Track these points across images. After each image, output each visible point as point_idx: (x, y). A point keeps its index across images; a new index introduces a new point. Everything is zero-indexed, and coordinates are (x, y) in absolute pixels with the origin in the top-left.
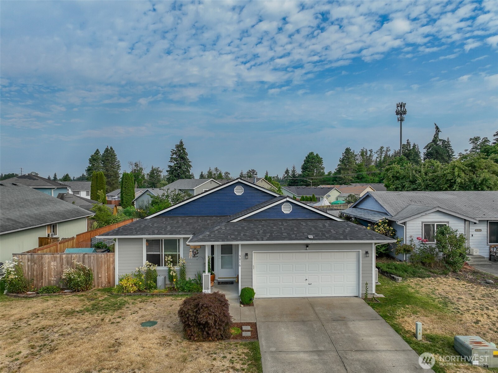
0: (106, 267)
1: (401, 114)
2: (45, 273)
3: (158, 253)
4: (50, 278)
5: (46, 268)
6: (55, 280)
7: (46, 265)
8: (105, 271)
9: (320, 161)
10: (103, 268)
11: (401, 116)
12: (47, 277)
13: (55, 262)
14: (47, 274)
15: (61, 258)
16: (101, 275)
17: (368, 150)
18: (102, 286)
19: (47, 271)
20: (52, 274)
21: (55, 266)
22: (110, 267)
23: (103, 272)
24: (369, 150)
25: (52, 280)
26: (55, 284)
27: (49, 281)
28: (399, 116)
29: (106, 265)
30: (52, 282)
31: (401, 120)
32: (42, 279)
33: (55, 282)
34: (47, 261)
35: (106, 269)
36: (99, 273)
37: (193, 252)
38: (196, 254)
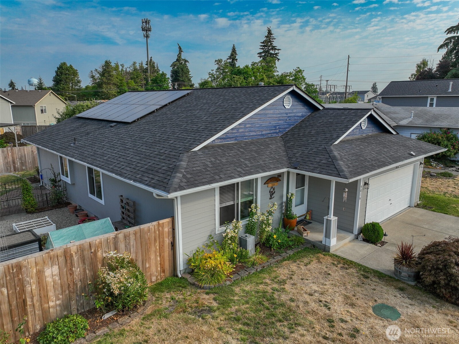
0: (158, 247)
1: (146, 31)
2: (32, 298)
3: (232, 203)
4: (46, 306)
5: (34, 287)
6: (60, 305)
7: (34, 280)
8: (156, 255)
9: (75, 73)
10: (153, 249)
11: (147, 32)
12: (37, 304)
13: (55, 268)
14: (35, 299)
15: (68, 255)
16: (149, 263)
17: (119, 65)
18: (151, 282)
19: (35, 292)
20: (51, 294)
21: (55, 275)
22: (163, 246)
23: (153, 257)
24: (121, 65)
25: (53, 307)
26: (59, 312)
27: (45, 312)
28: (145, 33)
29: (157, 244)
30: (51, 310)
31: (147, 37)
32: (26, 314)
33: (58, 308)
34: (35, 271)
35: (158, 250)
36: (146, 260)
37: (270, 191)
38: (272, 194)
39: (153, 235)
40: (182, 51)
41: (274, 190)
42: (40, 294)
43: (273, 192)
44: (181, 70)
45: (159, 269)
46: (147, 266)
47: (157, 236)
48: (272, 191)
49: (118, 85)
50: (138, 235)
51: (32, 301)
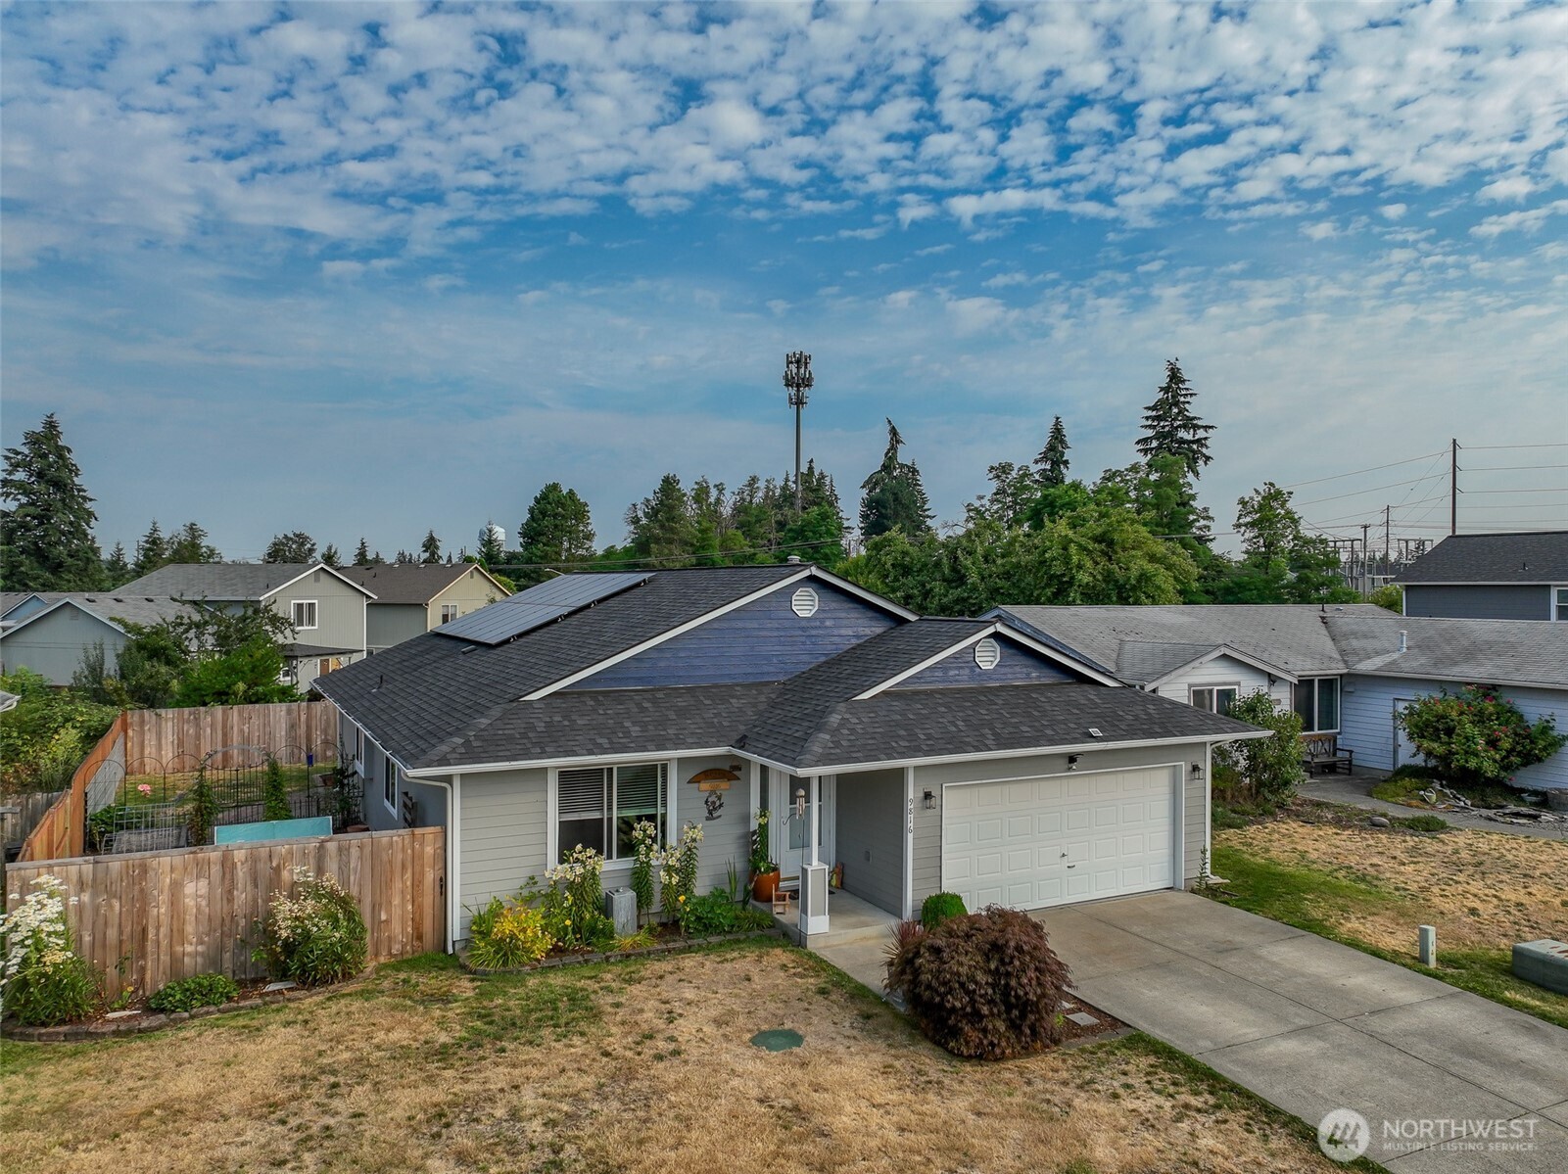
0: (409, 883)
1: (798, 386)
2: (158, 928)
3: (596, 815)
4: (179, 949)
5: (162, 910)
6: (202, 954)
7: (164, 898)
8: (403, 898)
9: (580, 512)
10: (398, 885)
11: (798, 391)
12: (164, 943)
13: (203, 883)
14: (163, 930)
15: (229, 864)
16: (386, 912)
18: (390, 953)
19: (165, 920)
20: (190, 929)
21: (201, 896)
22: (421, 882)
23: (396, 901)
24: (716, 486)
25: (189, 954)
26: (199, 968)
27: (176, 961)
28: (793, 391)
29: (409, 875)
30: (187, 960)
31: (799, 402)
32: (143, 956)
33: (199, 960)
34: (168, 880)
35: (410, 890)
36: (380, 905)
37: (706, 802)
38: (715, 809)
39: (400, 856)
40: (898, 442)
41: (719, 798)
42: (172, 924)
43: (718, 804)
44: (891, 498)
45: (410, 929)
46: (383, 917)
47: (409, 859)
48: (714, 803)
49: (692, 545)
50: (368, 850)
51: (157, 935)
